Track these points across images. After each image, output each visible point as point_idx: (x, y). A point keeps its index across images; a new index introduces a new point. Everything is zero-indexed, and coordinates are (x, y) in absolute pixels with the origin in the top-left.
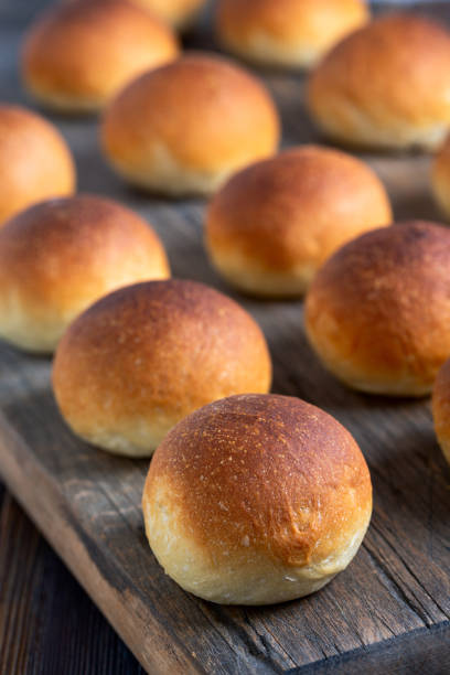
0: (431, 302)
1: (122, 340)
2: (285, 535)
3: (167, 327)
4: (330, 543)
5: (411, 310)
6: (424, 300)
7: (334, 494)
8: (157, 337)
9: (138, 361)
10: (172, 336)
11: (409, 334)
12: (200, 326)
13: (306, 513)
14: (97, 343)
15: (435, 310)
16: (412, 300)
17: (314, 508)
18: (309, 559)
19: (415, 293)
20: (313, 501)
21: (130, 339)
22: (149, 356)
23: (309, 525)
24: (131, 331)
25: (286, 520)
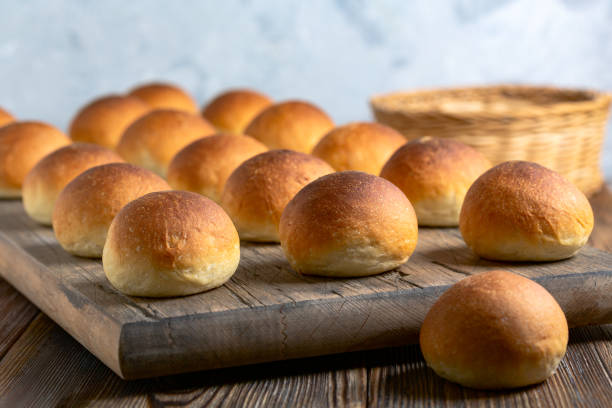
0: (285, 181)
1: (94, 183)
2: (161, 248)
3: (121, 178)
4: (189, 260)
5: (273, 185)
6: (281, 180)
7: (197, 233)
8: (114, 182)
9: (103, 194)
10: (123, 181)
11: (270, 197)
12: (140, 179)
13: (176, 239)
14: (80, 188)
15: (287, 186)
16: (274, 180)
17: (181, 237)
18: (174, 265)
19: (276, 176)
20: (182, 234)
21: (98, 183)
22: (109, 191)
23: (176, 245)
24: (99, 179)
25: (163, 240)
